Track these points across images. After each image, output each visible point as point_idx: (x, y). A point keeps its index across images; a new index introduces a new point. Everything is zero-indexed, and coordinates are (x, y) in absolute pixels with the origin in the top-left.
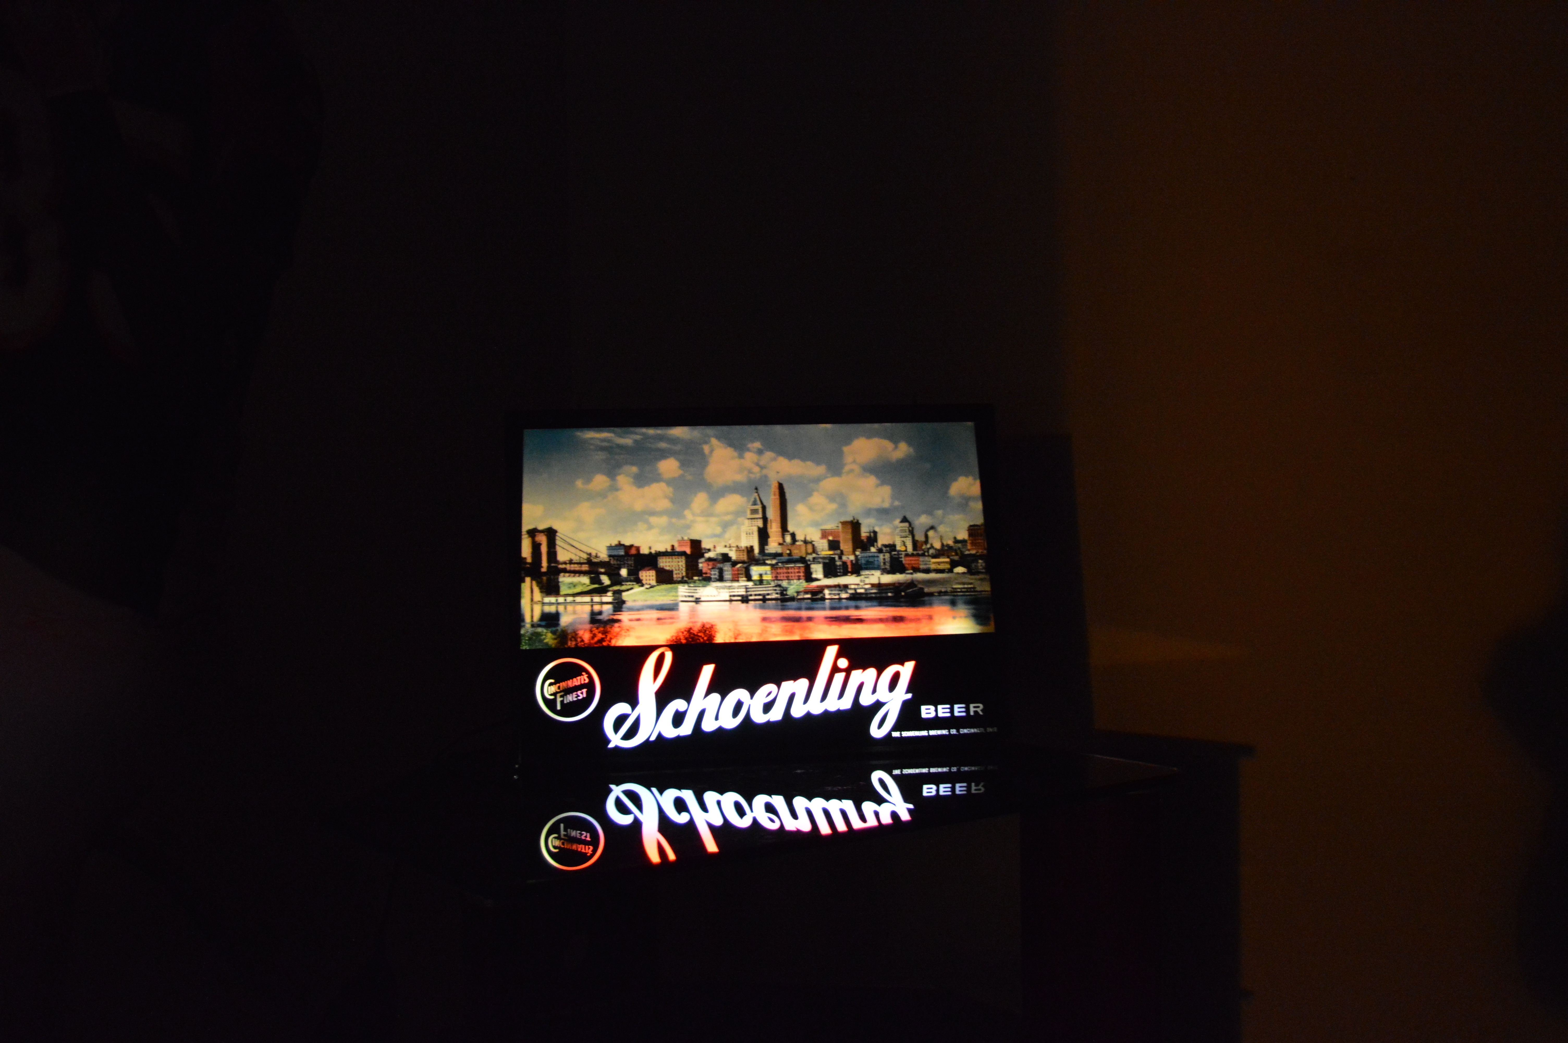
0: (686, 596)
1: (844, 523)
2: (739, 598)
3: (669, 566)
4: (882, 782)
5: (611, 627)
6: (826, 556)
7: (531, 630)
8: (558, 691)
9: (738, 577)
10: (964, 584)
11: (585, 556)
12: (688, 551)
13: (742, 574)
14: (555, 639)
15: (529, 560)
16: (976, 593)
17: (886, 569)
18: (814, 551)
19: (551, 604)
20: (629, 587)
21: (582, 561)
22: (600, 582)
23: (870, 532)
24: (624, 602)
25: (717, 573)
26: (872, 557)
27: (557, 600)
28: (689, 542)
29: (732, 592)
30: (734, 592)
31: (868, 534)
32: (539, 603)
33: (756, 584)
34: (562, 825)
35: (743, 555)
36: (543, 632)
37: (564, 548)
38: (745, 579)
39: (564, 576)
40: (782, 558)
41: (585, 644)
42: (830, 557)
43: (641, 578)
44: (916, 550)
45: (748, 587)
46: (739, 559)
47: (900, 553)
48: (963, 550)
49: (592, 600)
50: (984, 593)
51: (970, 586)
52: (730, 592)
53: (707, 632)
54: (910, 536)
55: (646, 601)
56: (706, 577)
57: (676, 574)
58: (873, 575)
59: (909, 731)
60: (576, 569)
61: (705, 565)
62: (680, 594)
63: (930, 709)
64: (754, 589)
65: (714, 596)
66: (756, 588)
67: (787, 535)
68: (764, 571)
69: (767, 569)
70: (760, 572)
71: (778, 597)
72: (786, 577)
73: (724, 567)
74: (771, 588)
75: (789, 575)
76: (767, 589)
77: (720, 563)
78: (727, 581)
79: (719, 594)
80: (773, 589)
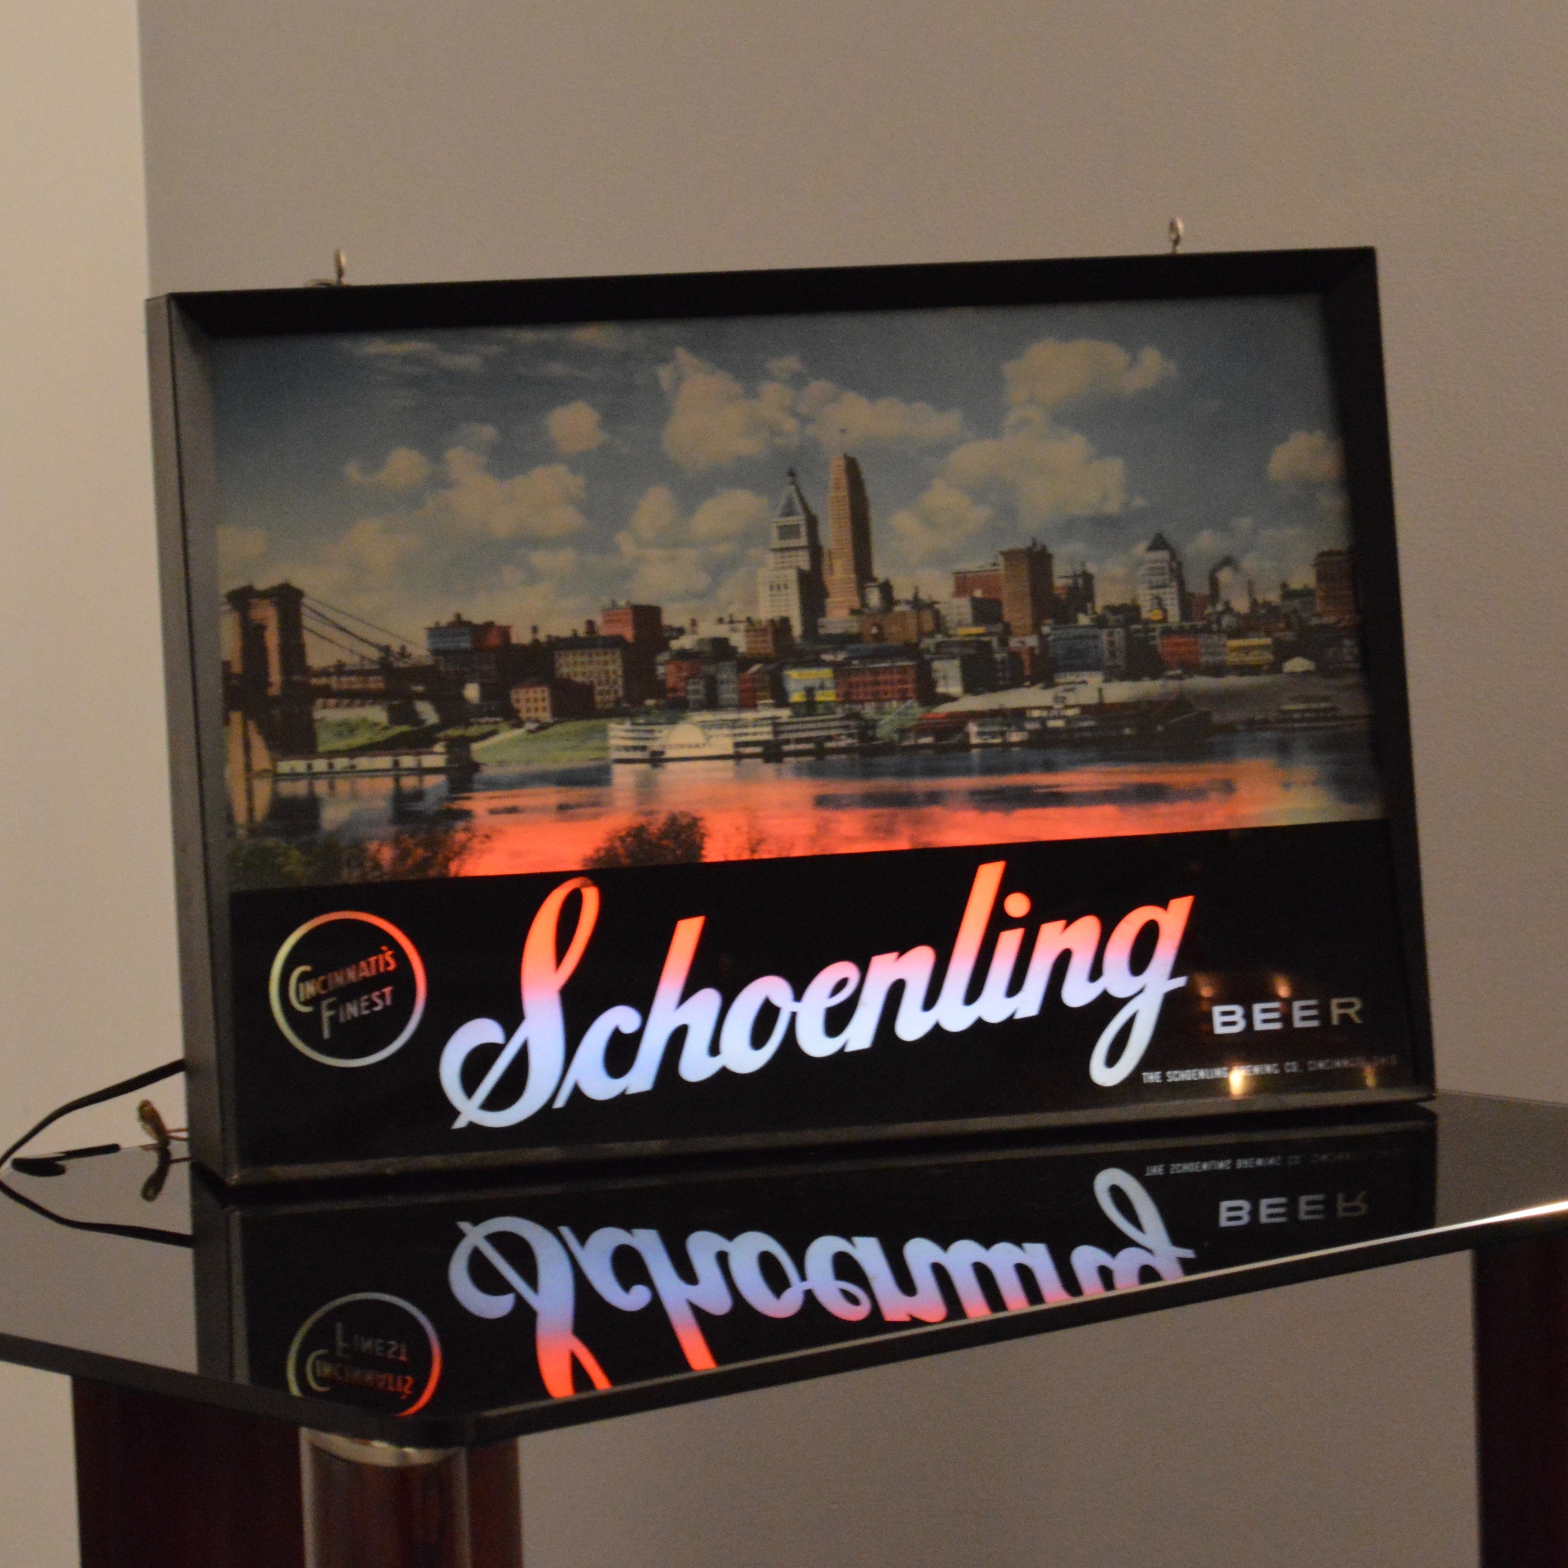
0: (627, 749)
1: (1010, 556)
2: (758, 750)
3: (584, 674)
4: (1118, 1195)
5: (446, 832)
6: (967, 639)
7: (248, 843)
8: (323, 992)
9: (756, 698)
10: (1307, 699)
11: (374, 654)
12: (629, 634)
13: (764, 689)
14: (308, 864)
15: (238, 668)
17: (1117, 667)
18: (939, 624)
19: (294, 776)
20: (487, 729)
21: (368, 667)
22: (413, 718)
23: (1075, 576)
24: (476, 767)
25: (701, 687)
26: (1081, 637)
27: (310, 767)
28: (630, 611)
29: (741, 735)
30: (746, 734)
31: (1070, 582)
32: (265, 774)
33: (796, 714)
34: (339, 1326)
35: (765, 641)
36: (278, 846)
37: (320, 636)
38: (771, 701)
39: (325, 707)
40: (860, 646)
41: (383, 874)
42: (977, 642)
43: (516, 705)
44: (1192, 620)
45: (778, 721)
46: (753, 651)
47: (1151, 626)
48: (1304, 615)
49: (396, 763)
50: (1351, 722)
51: (1323, 705)
52: (735, 735)
53: (683, 836)
54: (1174, 584)
55: (530, 761)
56: (674, 698)
57: (601, 693)
58: (1084, 682)
59: (1184, 1067)
60: (354, 687)
61: (672, 668)
62: (613, 742)
63: (1232, 1013)
64: (795, 727)
65: (697, 746)
66: (798, 723)
67: (871, 589)
68: (818, 679)
69: (825, 674)
70: (808, 681)
71: (854, 744)
72: (872, 693)
73: (719, 672)
74: (837, 723)
75: (878, 688)
76: (826, 725)
77: (709, 664)
78: (728, 709)
79: (707, 739)
80: (841, 724)
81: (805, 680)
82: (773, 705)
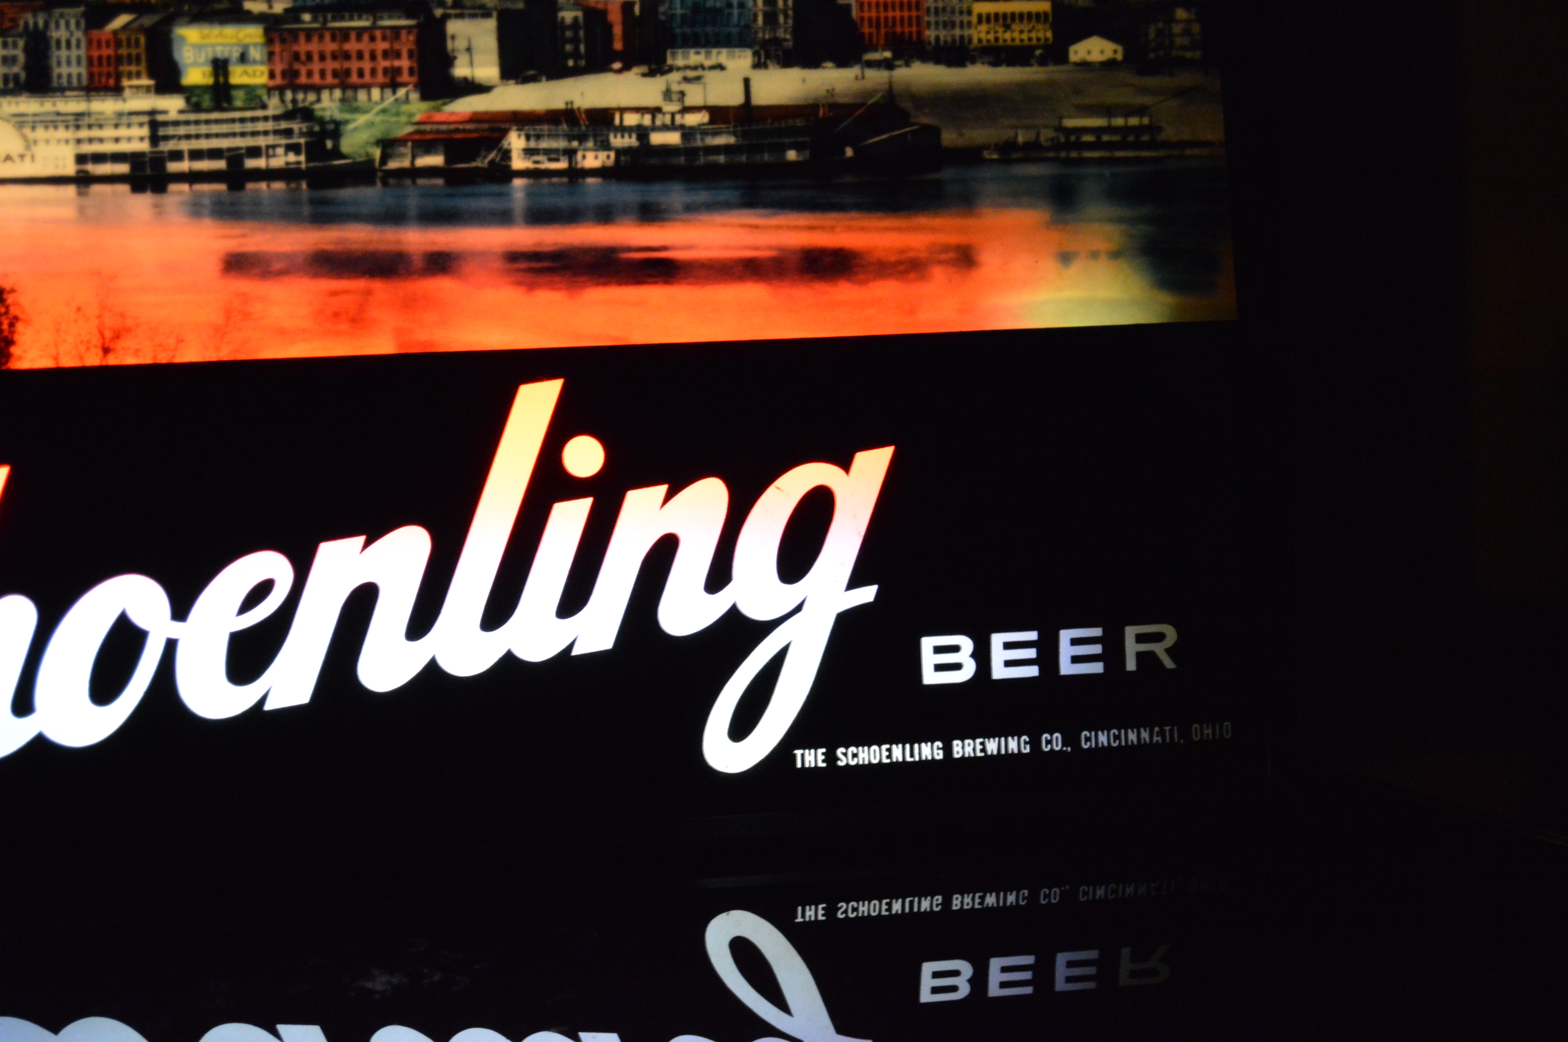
2: (123, 168)
4: (747, 955)
9: (118, 77)
10: (1109, 111)
13: (138, 61)
16: (1162, 153)
17: (777, 42)
25: (18, 52)
29: (91, 140)
30: (101, 140)
33: (195, 107)
38: (150, 82)
45: (160, 118)
50: (1188, 152)
51: (1134, 121)
52: (79, 141)
58: (721, 67)
59: (867, 742)
63: (955, 649)
64: (192, 130)
65: (9, 158)
66: (197, 122)
68: (238, 45)
69: (250, 36)
70: (219, 49)
71: (299, 163)
72: (335, 74)
73: (52, 25)
74: (270, 126)
75: (346, 65)
76: (249, 127)
77: (35, 11)
78: (68, 93)
79: (28, 147)
80: (277, 128)
81: (213, 46)
82: (153, 89)
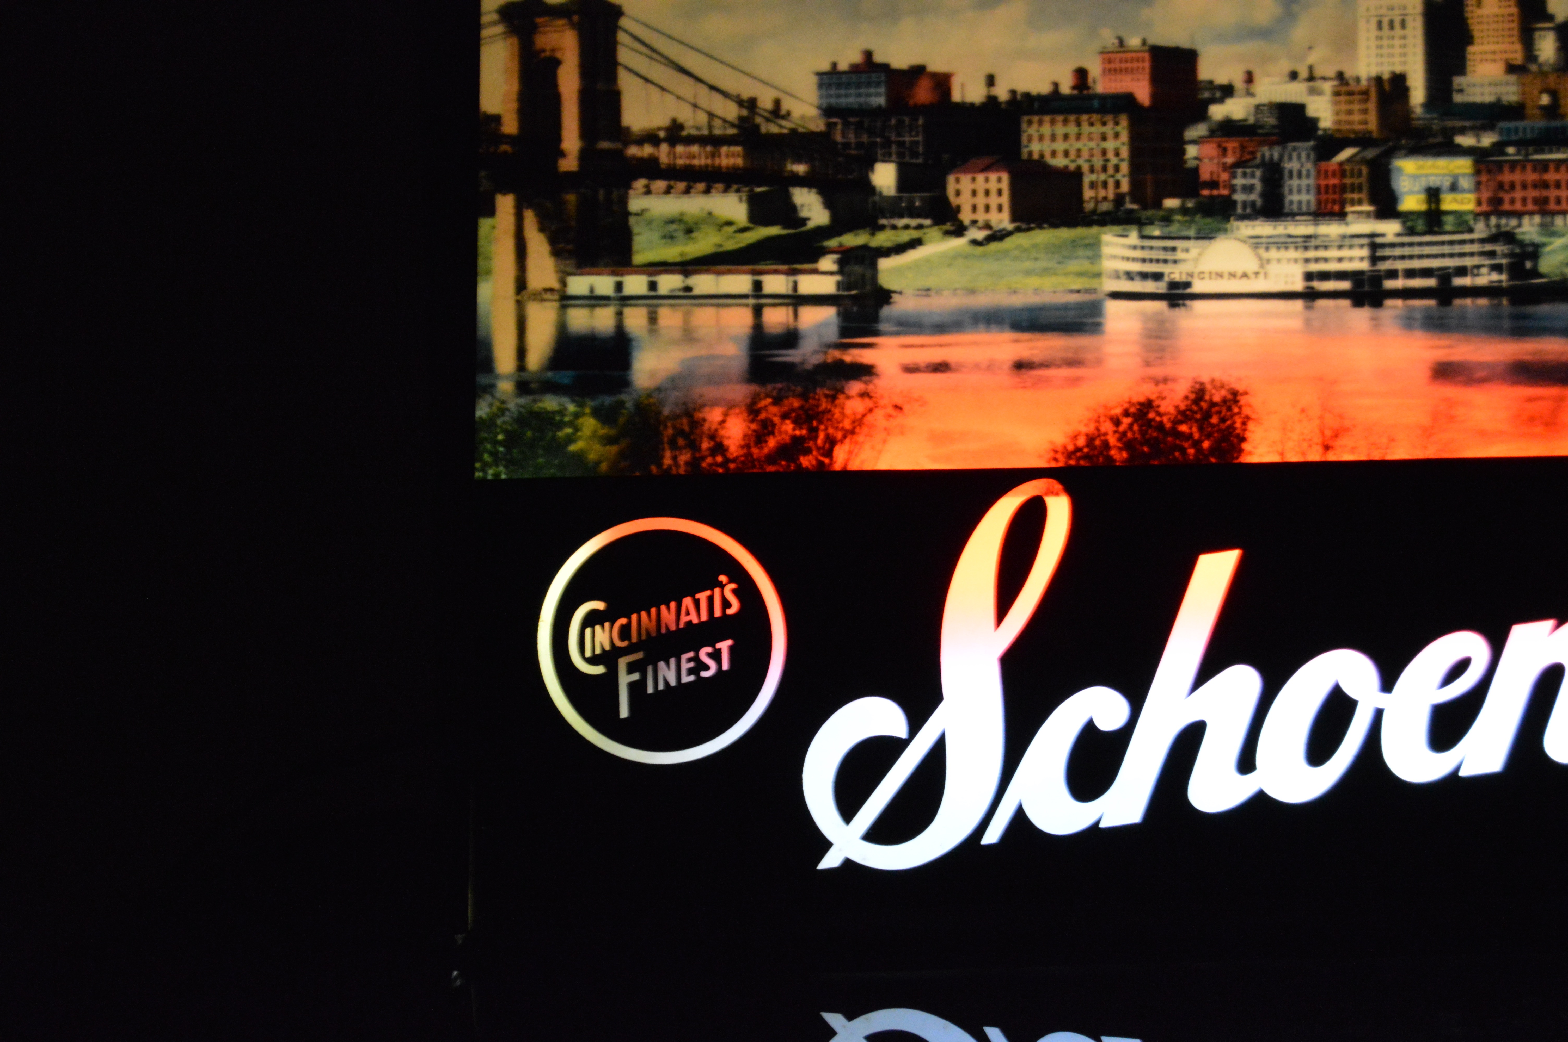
0: (1130, 276)
2: (1345, 285)
3: (1066, 154)
5: (833, 398)
7: (514, 404)
9: (1343, 203)
11: (731, 111)
12: (1143, 92)
13: (1360, 189)
14: (609, 441)
15: (510, 126)
19: (594, 300)
20: (905, 237)
21: (717, 132)
22: (788, 215)
24: (885, 296)
25: (1257, 182)
27: (619, 286)
28: (1147, 56)
29: (1317, 260)
30: (1326, 260)
32: (548, 296)
33: (1410, 231)
35: (1365, 111)
36: (562, 412)
37: (647, 80)
38: (1368, 208)
39: (648, 192)
40: (1521, 124)
41: (727, 461)
43: (954, 200)
45: (1379, 240)
46: (1345, 127)
49: (758, 286)
52: (1307, 261)
53: (1214, 420)
55: (972, 292)
56: (1212, 197)
57: (1093, 185)
60: (696, 162)
61: (1210, 149)
62: (1108, 265)
64: (1407, 251)
65: (1245, 275)
66: (1411, 244)
67: (1542, 33)
68: (1448, 175)
69: (1459, 167)
70: (1432, 179)
71: (1501, 281)
72: (1536, 201)
73: (1286, 158)
74: (1475, 248)
75: (1545, 193)
76: (1457, 249)
77: (1272, 144)
78: (1298, 218)
79: (1262, 266)
80: (1481, 249)
81: (1427, 176)
82: (1372, 214)
